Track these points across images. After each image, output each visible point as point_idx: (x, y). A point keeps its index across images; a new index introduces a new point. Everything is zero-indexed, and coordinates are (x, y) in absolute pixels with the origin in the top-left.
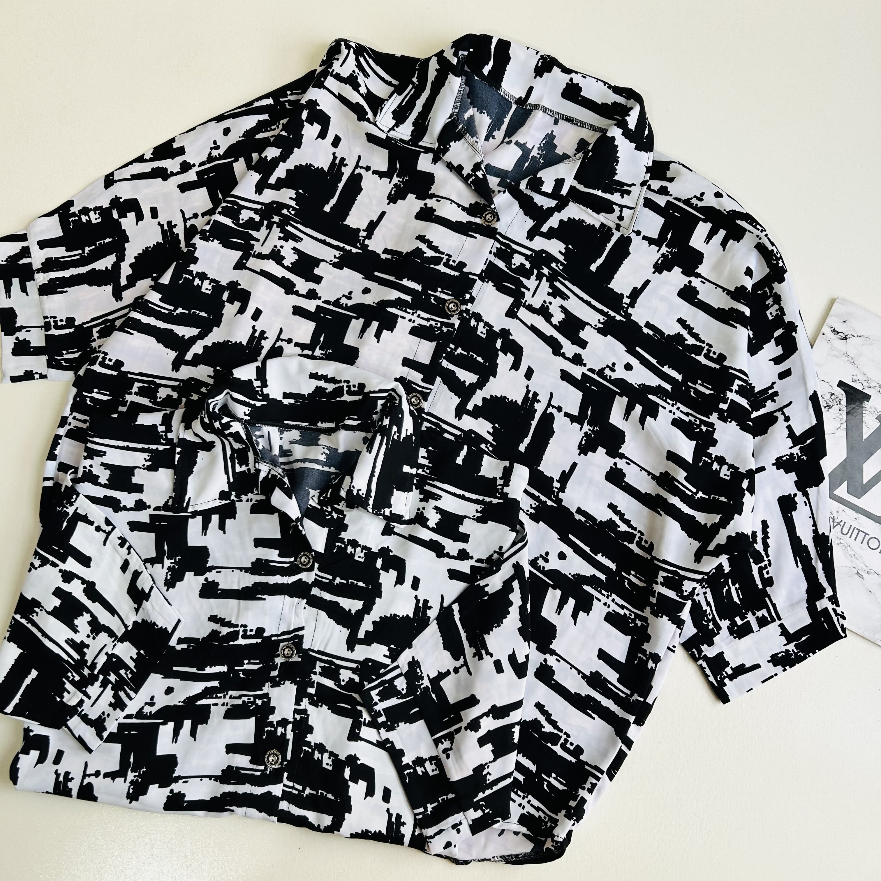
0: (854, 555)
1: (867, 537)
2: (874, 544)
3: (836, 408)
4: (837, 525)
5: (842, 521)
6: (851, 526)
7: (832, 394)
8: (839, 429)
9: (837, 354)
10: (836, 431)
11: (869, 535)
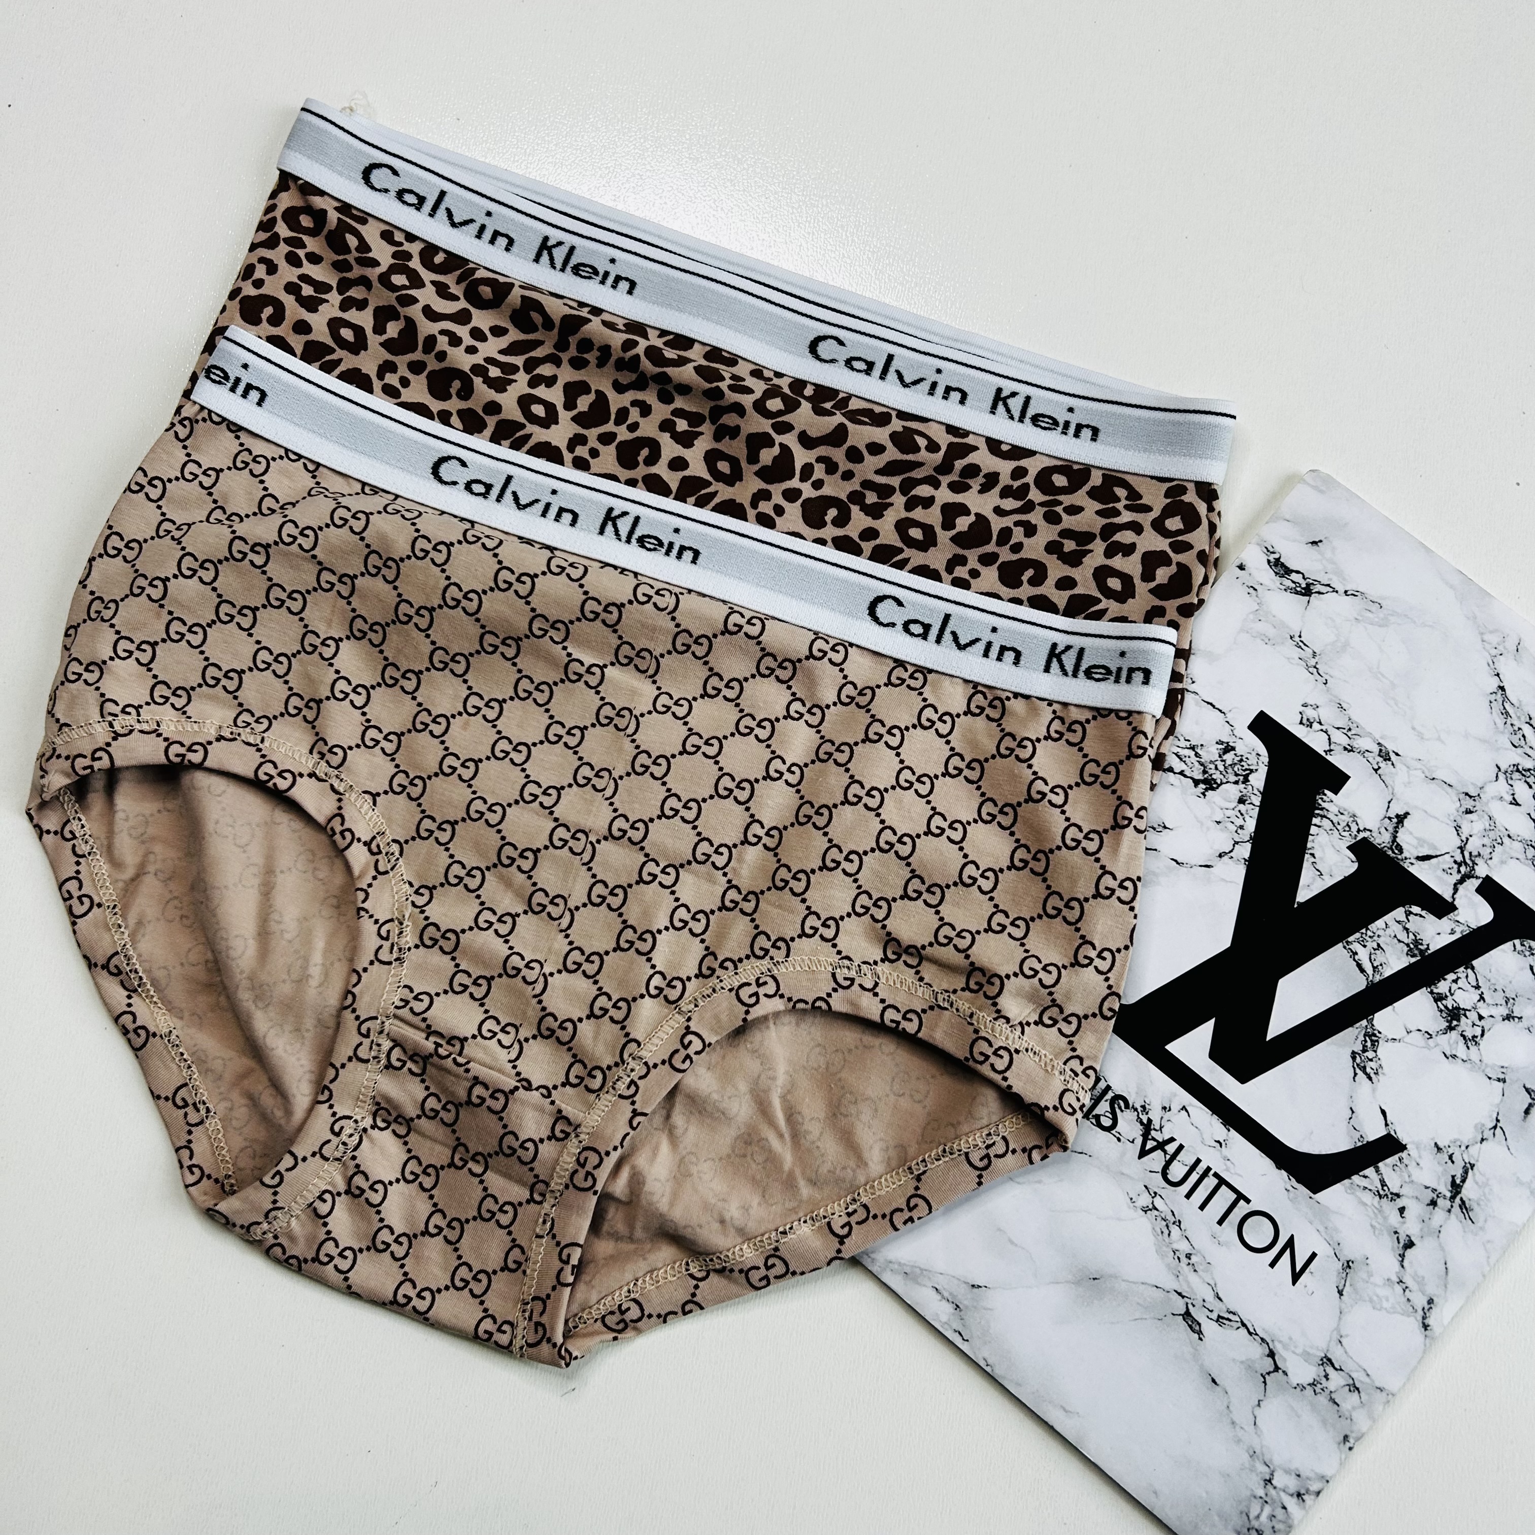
0: (1188, 1256)
1: (1242, 1209)
2: (1258, 1233)
3: (1231, 791)
4: (1153, 1150)
5: (1172, 1140)
6: (1198, 1161)
7: (1228, 749)
8: (1226, 858)
9: (1271, 632)
10: (1215, 861)
11: (1248, 1201)
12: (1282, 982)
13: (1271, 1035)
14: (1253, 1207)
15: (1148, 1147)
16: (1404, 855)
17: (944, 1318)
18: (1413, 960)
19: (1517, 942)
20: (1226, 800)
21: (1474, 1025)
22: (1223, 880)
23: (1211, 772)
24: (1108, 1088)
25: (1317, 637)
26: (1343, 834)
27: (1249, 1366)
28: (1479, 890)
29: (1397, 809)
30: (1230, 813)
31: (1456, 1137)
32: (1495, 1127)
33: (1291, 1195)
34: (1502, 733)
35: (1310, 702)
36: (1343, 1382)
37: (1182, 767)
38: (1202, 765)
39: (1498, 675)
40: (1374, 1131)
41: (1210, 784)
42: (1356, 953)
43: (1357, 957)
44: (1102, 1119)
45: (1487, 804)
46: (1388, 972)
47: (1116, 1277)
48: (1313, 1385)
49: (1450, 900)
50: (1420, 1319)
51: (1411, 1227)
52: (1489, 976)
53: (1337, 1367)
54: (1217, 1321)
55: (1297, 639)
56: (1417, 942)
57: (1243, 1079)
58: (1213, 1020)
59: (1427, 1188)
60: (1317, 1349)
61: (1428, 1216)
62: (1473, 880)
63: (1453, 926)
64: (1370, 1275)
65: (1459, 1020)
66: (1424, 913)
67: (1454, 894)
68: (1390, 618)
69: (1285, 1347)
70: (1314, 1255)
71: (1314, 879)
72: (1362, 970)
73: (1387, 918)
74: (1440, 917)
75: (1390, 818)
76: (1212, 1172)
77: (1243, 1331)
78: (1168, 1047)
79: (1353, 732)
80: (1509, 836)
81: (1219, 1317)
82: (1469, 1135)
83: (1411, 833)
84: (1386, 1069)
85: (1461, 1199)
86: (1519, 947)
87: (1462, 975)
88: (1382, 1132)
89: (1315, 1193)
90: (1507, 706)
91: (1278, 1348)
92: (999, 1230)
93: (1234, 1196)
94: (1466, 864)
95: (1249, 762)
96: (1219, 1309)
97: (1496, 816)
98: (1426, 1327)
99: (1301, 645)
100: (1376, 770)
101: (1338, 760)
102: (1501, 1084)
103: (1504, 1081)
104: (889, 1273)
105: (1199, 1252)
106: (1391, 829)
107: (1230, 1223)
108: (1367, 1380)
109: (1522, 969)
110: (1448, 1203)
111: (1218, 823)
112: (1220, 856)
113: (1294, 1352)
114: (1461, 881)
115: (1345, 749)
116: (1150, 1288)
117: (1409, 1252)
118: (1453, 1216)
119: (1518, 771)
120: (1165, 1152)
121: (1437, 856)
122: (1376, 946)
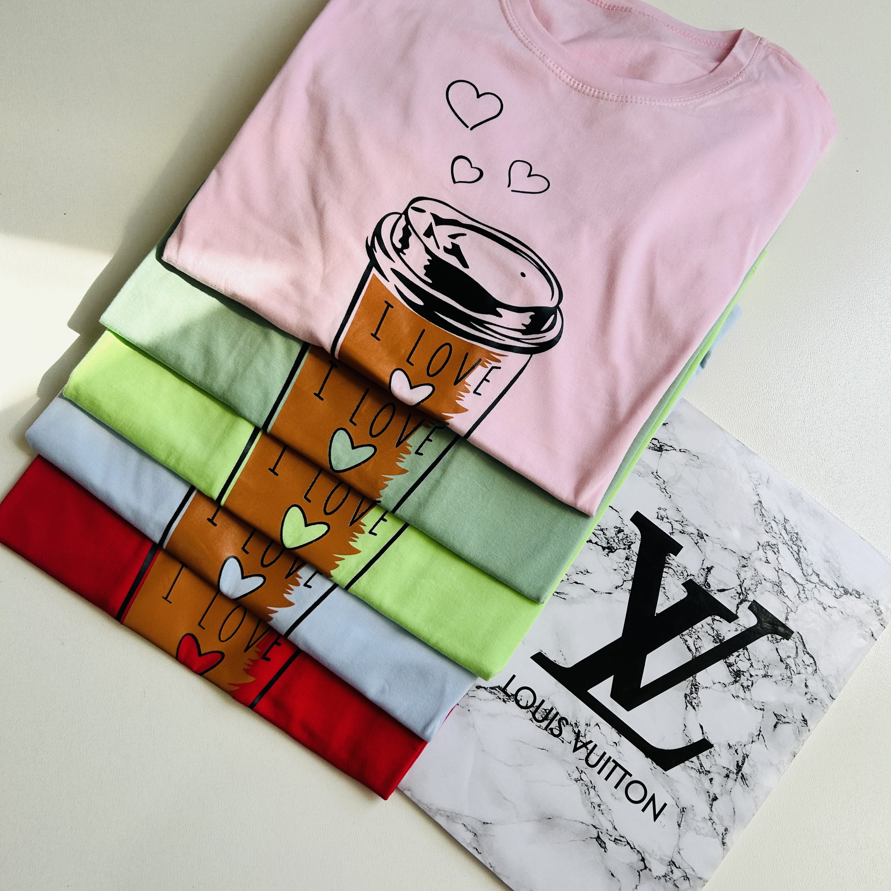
12: (648, 655)
13: (642, 685)
14: (634, 778)
15: (578, 746)
16: (711, 589)
17: (468, 841)
18: (716, 645)
19: (769, 635)
20: (618, 557)
21: (748, 680)
22: (618, 601)
23: (611, 543)
24: (557, 713)
25: (666, 473)
26: (680, 577)
27: (631, 866)
28: (748, 608)
29: (707, 564)
30: (621, 565)
31: (739, 740)
32: (759, 735)
33: (653, 772)
34: (760, 525)
35: (662, 507)
36: (682, 875)
37: (597, 540)
38: (607, 539)
39: (758, 495)
40: (697, 737)
41: (611, 549)
42: (687, 641)
43: (687, 643)
44: (554, 730)
45: (753, 562)
46: (703, 651)
47: (561, 818)
48: (665, 876)
49: (735, 613)
50: (721, 839)
51: (716, 789)
52: (755, 654)
53: (678, 867)
54: (614, 842)
55: (655, 474)
56: (718, 635)
57: (628, 708)
58: (612, 677)
59: (724, 768)
60: (667, 856)
61: (724, 784)
62: (746, 602)
63: (737, 627)
64: (695, 815)
65: (740, 677)
66: (721, 620)
67: (737, 610)
68: (703, 464)
69: (650, 856)
70: (665, 805)
71: (665, 601)
72: (690, 650)
73: (703, 622)
74: (730, 623)
75: (704, 569)
76: (612, 760)
77: (628, 847)
78: (589, 691)
79: (684, 523)
80: (765, 579)
81: (615, 839)
82: (745, 739)
83: (715, 577)
84: (703, 703)
85: (742, 774)
86: (770, 638)
87: (742, 653)
88: (700, 737)
89: (666, 771)
90: (763, 511)
91: (646, 856)
92: (499, 792)
93: (624, 772)
94: (743, 594)
95: (631, 538)
96: (615, 835)
97: (758, 568)
98: (724, 844)
99: (657, 477)
100: (696, 544)
101: (677, 538)
102: (762, 711)
103: (764, 710)
104: (439, 816)
105: (605, 803)
106: (704, 575)
107: (621, 788)
108: (692, 873)
109: (772, 650)
110: (735, 776)
111: (615, 570)
112: (616, 588)
113: (655, 858)
114: (741, 603)
115: (680, 532)
116: (578, 823)
117: (715, 802)
118: (737, 783)
119: (769, 545)
120: (587, 749)
121: (728, 590)
122: (697, 637)
